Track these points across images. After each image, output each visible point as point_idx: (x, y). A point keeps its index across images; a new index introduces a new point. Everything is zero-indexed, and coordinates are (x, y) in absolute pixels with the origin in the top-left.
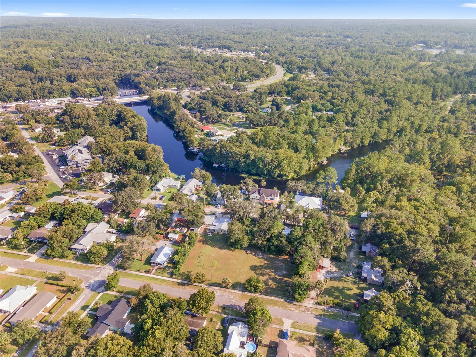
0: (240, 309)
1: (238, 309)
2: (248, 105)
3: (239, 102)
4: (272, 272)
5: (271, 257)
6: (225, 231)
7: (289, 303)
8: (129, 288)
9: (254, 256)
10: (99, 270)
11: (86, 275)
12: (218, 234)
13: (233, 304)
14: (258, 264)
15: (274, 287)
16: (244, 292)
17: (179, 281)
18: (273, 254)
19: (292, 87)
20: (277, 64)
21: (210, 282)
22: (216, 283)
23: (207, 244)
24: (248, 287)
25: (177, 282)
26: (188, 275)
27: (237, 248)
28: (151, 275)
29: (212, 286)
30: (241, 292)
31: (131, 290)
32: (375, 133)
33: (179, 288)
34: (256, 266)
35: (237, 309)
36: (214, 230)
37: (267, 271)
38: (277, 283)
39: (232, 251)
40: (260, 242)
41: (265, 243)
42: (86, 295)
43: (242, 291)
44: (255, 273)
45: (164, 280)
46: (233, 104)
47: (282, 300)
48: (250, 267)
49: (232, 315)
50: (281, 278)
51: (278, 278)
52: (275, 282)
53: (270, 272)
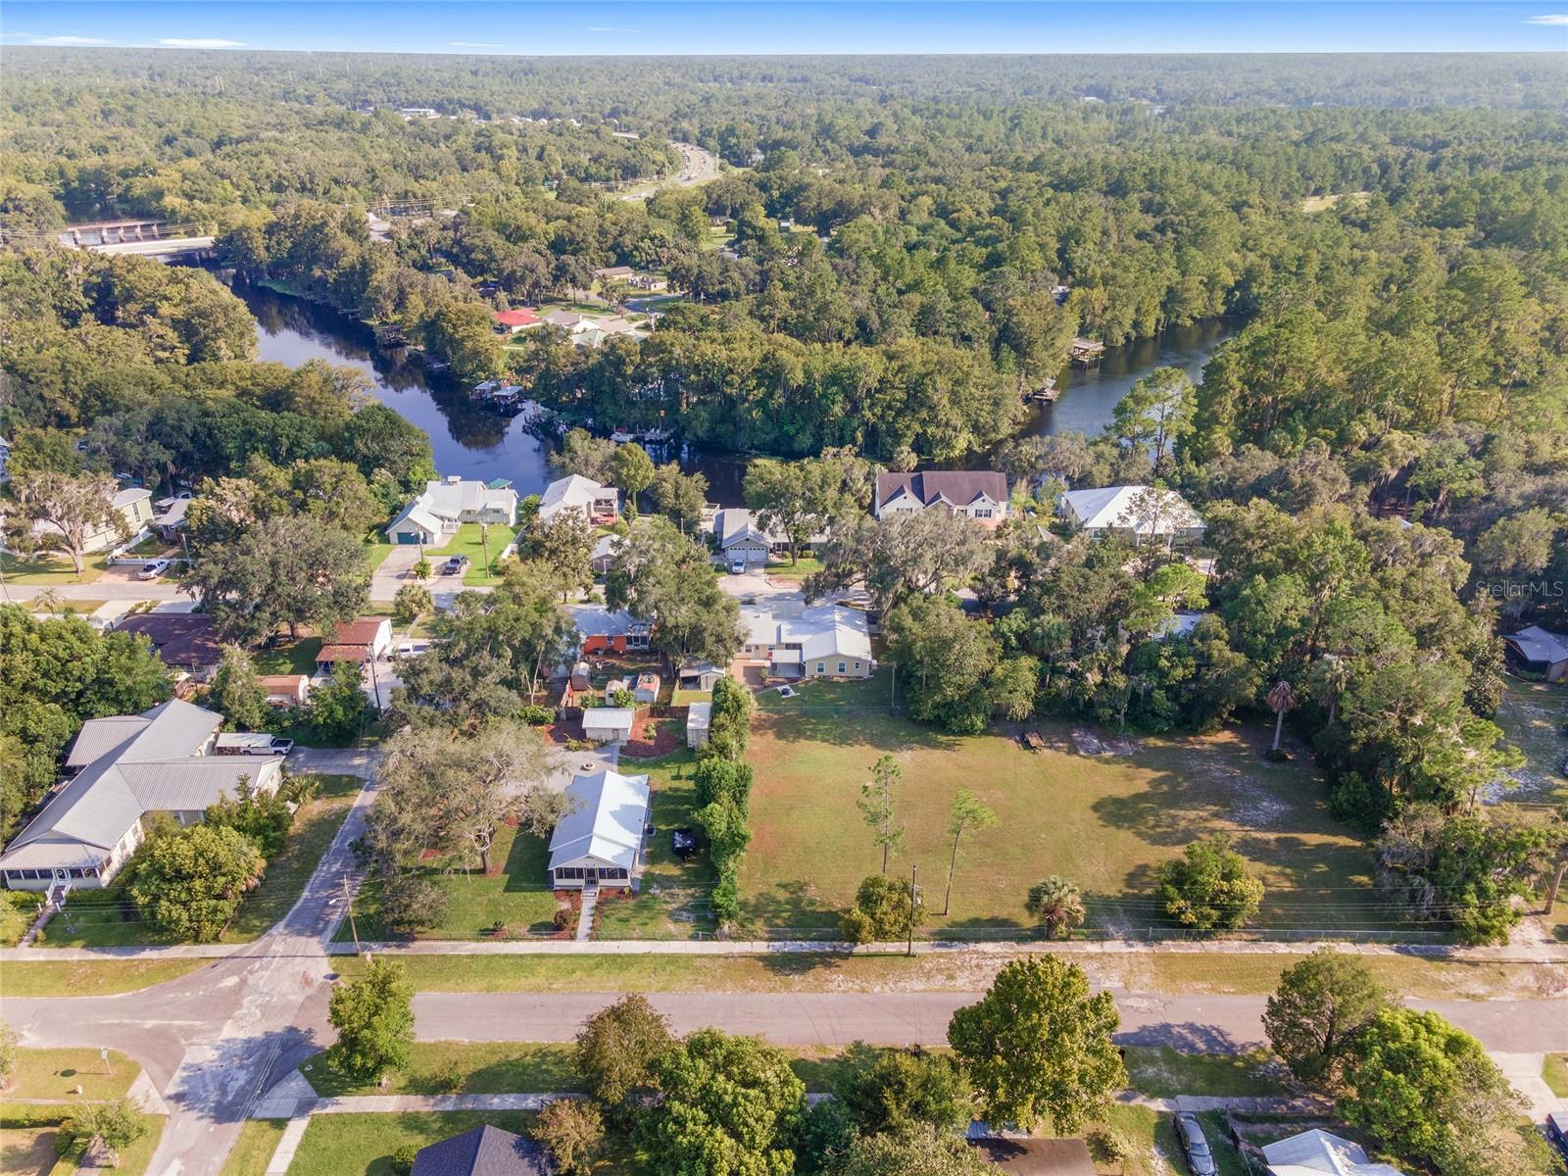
0: (1207, 1042)
1: (1202, 1046)
2: (652, 239)
3: (614, 231)
4: (1216, 815)
5: (1156, 748)
6: (858, 662)
7: (1430, 958)
8: (475, 1048)
9: (1075, 758)
10: (231, 973)
11: (149, 1024)
12: (826, 682)
13: (1152, 1021)
14: (1123, 790)
15: (1287, 886)
16: (1158, 939)
17: (761, 947)
18: (1160, 734)
19: (780, 186)
20: (676, 139)
21: (940, 924)
22: (976, 922)
23: (799, 734)
24: (1182, 912)
25: (761, 958)
26: (796, 903)
27: (968, 732)
28: (581, 946)
29: (965, 940)
30: (1140, 948)
31: (494, 1060)
32: (1170, 290)
33: (788, 987)
34: (1118, 802)
35: (1192, 1047)
36: (800, 668)
37: (1192, 814)
38: (1278, 863)
39: (949, 746)
40: (1093, 678)
41: (1120, 681)
42: (185, 1156)
43: (1144, 939)
44: (1139, 834)
45: (673, 959)
46: (591, 239)
47: (1384, 951)
48: (1096, 808)
49: (1189, 1091)
50: (1283, 835)
51: (1268, 842)
52: (1269, 864)
53: (1206, 820)
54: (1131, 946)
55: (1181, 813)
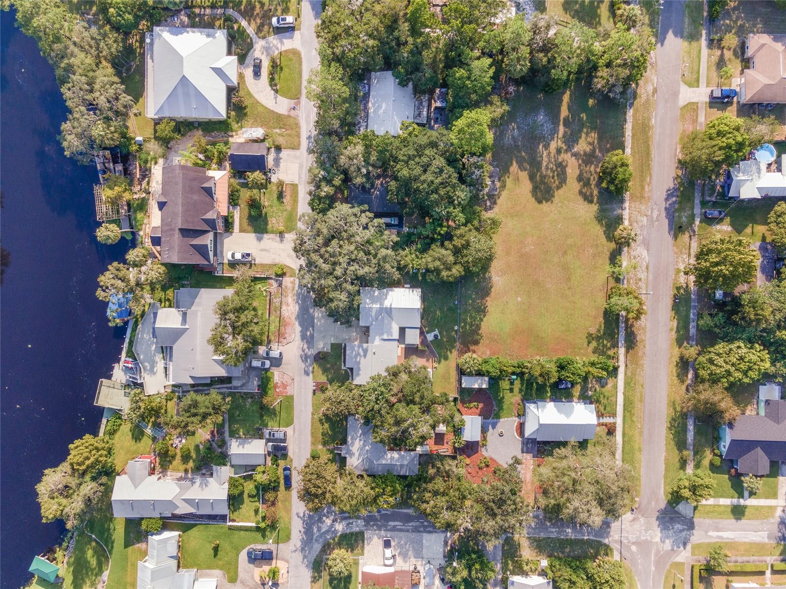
0: (673, 196)
1: (674, 199)
4: (547, 147)
7: (635, 98)
8: (667, 450)
10: (629, 549)
11: (653, 568)
13: (664, 214)
14: (526, 186)
15: (593, 136)
17: (622, 351)
23: (475, 332)
25: (627, 352)
26: (599, 338)
28: (619, 420)
30: (627, 205)
31: (672, 443)
33: (643, 341)
34: (535, 189)
35: (674, 203)
37: (545, 159)
38: (580, 132)
42: (706, 532)
43: (621, 203)
44: (559, 188)
45: (627, 384)
47: (630, 113)
49: (693, 208)
50: (561, 123)
51: (565, 132)
52: (580, 137)
53: (549, 154)
54: (625, 208)
55: (544, 164)
